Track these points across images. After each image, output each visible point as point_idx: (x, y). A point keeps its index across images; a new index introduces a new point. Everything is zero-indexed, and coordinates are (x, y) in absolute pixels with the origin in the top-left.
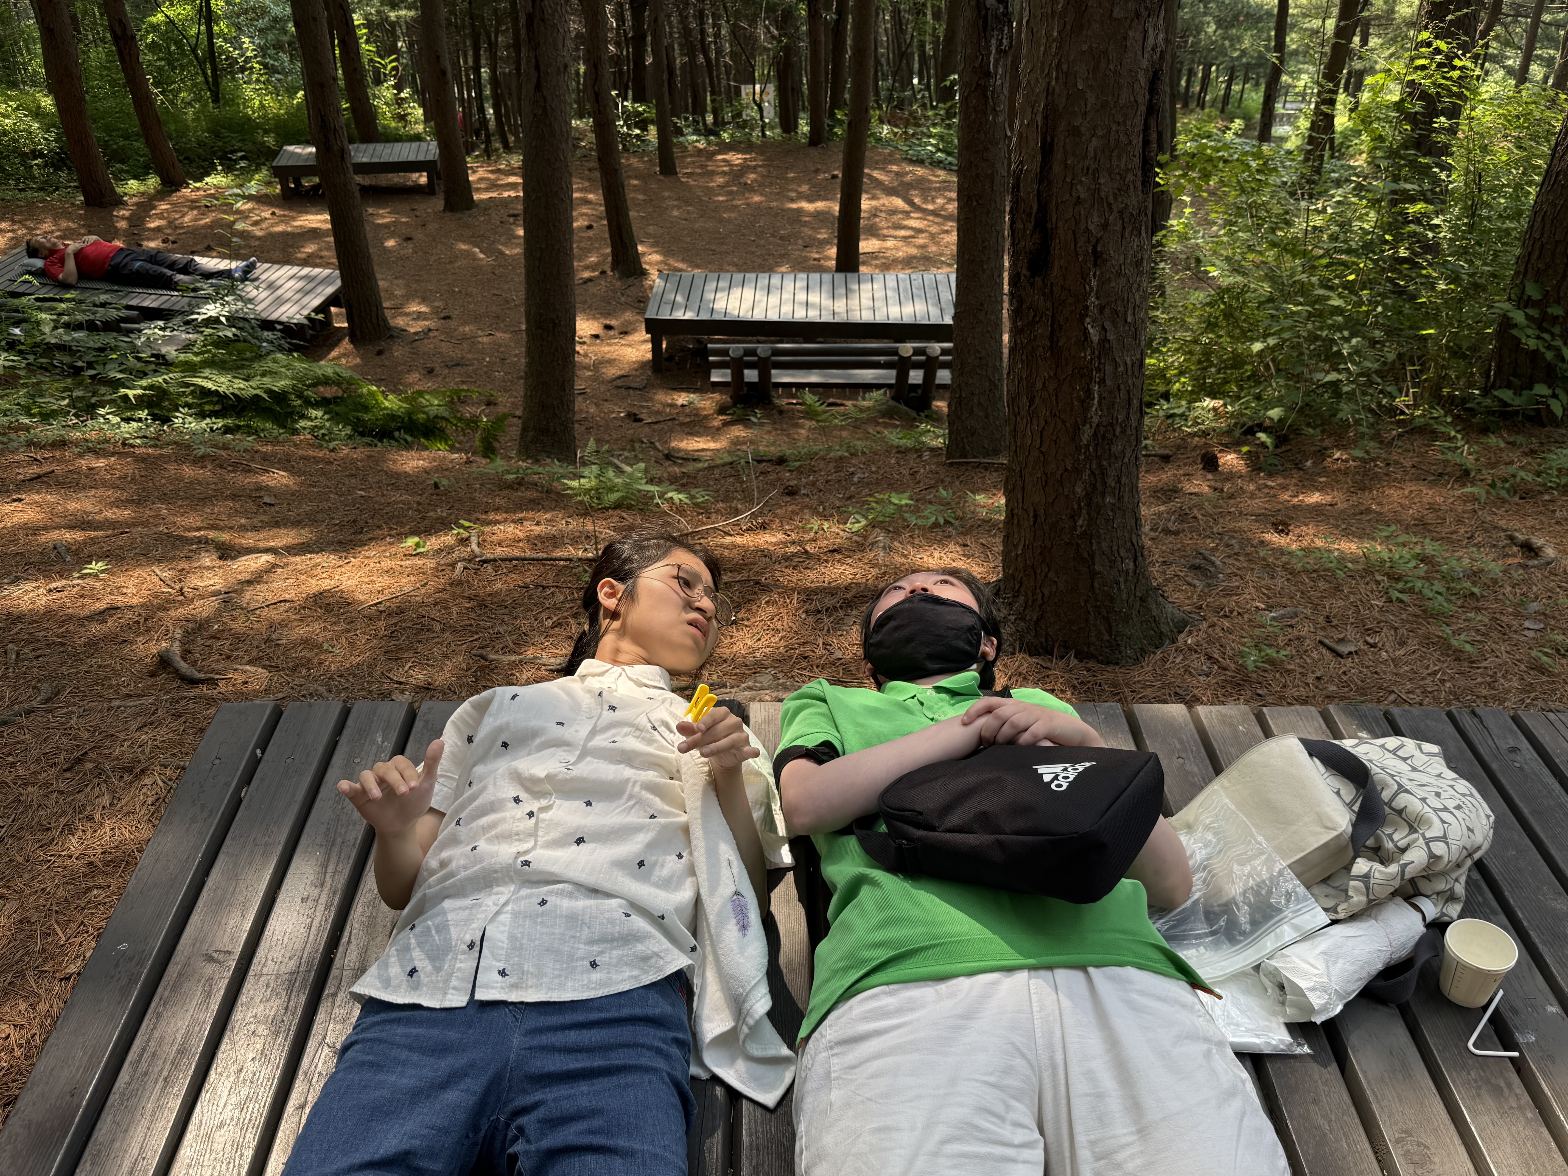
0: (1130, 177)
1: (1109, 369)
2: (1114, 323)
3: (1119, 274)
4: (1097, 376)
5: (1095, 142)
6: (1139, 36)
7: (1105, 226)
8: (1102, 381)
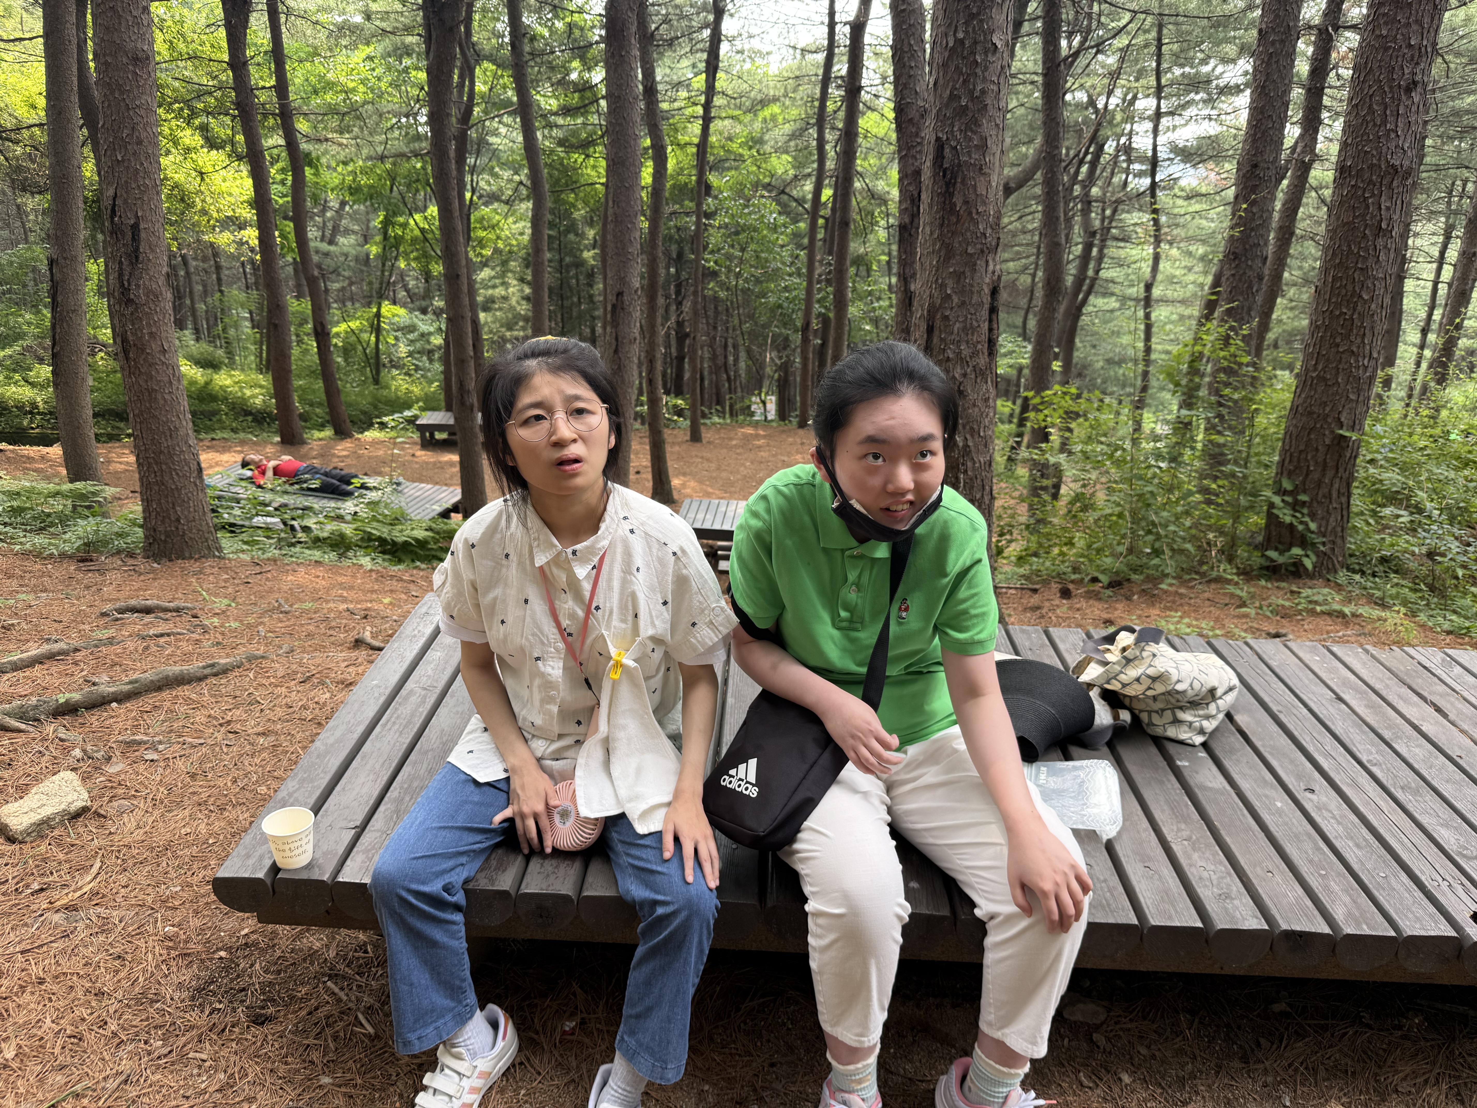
0: (979, 347)
1: (969, 464)
2: (972, 436)
3: (974, 405)
4: (962, 468)
5: (957, 325)
6: (984, 265)
7: (965, 375)
8: (966, 472)
